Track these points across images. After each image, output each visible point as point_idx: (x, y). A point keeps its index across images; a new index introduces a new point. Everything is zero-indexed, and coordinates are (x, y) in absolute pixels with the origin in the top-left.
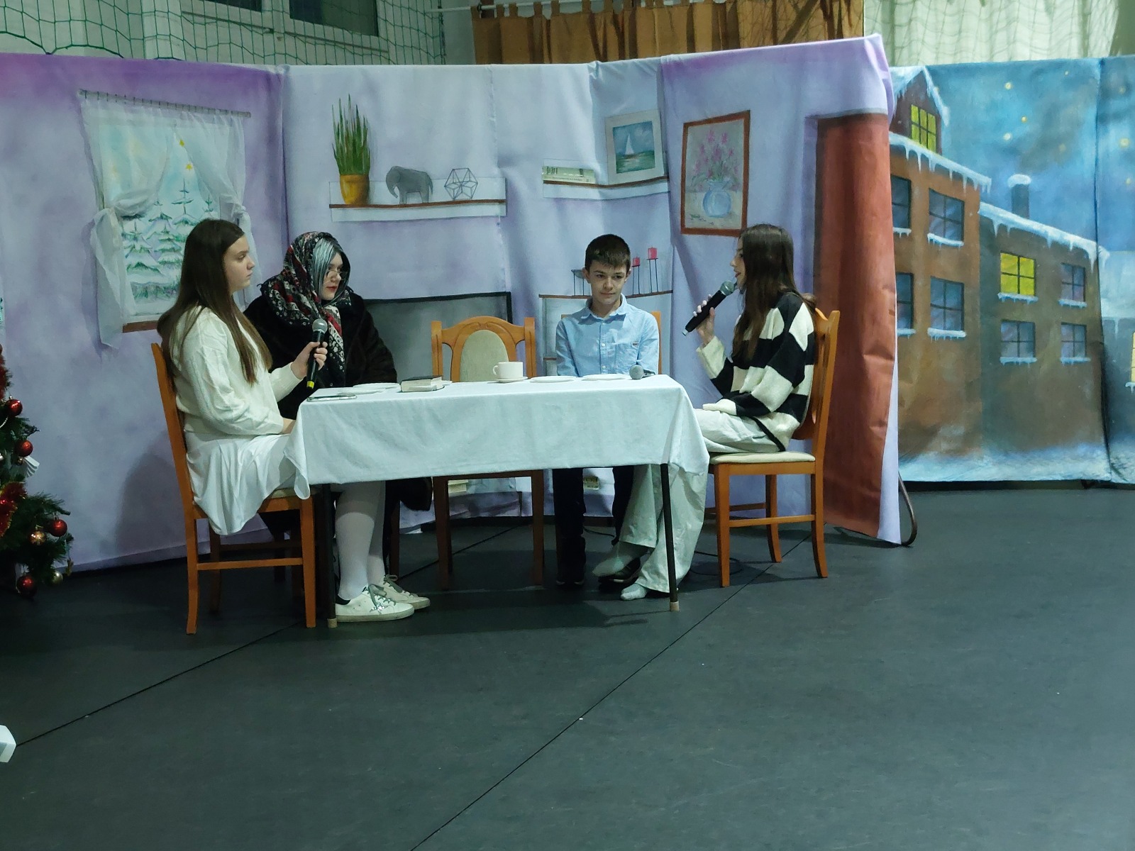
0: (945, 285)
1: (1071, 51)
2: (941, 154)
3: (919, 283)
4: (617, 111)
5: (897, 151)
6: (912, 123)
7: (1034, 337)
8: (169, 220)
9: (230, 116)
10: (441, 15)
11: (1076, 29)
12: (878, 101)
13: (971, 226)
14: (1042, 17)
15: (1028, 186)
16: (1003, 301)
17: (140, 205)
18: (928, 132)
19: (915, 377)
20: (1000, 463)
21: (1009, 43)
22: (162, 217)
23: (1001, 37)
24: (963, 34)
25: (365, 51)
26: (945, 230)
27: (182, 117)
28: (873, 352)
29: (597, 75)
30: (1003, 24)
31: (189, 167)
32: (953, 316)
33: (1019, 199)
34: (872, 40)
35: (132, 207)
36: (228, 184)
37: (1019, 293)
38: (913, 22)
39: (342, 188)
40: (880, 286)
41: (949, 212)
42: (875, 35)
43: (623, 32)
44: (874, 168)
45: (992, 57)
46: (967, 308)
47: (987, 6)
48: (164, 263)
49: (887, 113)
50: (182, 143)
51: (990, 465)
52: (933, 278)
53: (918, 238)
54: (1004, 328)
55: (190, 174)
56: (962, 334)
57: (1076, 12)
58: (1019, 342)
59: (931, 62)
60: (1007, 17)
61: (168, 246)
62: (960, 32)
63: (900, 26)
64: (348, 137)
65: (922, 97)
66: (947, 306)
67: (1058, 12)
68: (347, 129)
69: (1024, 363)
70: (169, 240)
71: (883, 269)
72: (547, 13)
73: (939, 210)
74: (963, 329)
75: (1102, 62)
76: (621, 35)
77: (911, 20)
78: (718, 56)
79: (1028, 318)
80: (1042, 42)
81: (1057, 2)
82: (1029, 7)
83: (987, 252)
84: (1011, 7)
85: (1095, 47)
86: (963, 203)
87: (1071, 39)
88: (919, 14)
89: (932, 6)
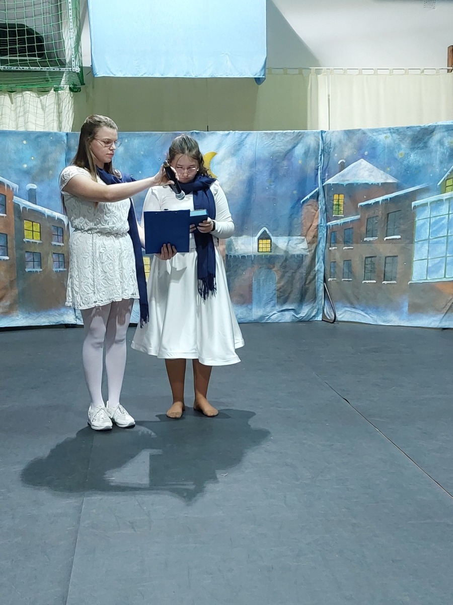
1: (53, 128)
7: (41, 259)
11: (56, 118)
13: (10, 207)
14: (40, 111)
15: (35, 189)
16: (26, 242)
20: (26, 318)
21: (25, 123)
23: (21, 119)
24: (3, 116)
30: (22, 114)
32: (3, 249)
33: (32, 196)
37: (33, 238)
45: (17, 129)
46: (9, 245)
47: (14, 104)
51: (22, 319)
54: (26, 255)
56: (7, 258)
57: (55, 110)
58: (34, 261)
60: (24, 111)
67: (47, 110)
69: (37, 272)
74: (7, 256)
75: (67, 134)
79: (38, 251)
80: (41, 122)
81: (47, 105)
82: (34, 106)
83: (17, 219)
84: (25, 106)
85: (65, 128)
86: (5, 196)
87: (53, 122)
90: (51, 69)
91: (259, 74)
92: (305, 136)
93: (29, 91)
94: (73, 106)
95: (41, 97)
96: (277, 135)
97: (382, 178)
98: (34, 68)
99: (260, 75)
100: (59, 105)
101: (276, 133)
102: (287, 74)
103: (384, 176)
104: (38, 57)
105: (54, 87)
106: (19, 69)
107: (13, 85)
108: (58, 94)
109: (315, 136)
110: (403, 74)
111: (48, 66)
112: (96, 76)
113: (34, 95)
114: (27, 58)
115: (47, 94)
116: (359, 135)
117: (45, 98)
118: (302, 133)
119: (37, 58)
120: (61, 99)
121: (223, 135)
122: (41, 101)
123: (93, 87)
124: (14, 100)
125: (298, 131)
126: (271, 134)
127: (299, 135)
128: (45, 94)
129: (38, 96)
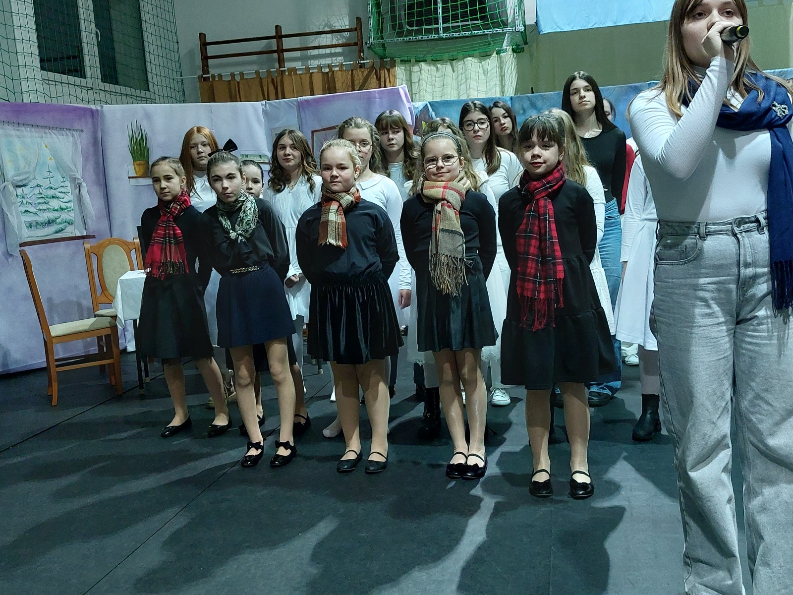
1: (496, 93)
4: (277, 125)
8: (42, 187)
9: (72, 132)
10: (182, 80)
11: (498, 83)
14: (482, 77)
17: (25, 179)
21: (467, 90)
22: (37, 186)
23: (463, 87)
24: (445, 86)
25: (143, 99)
27: (45, 133)
29: (266, 107)
30: (464, 81)
31: (51, 159)
34: (403, 88)
35: (21, 181)
36: (73, 168)
39: (135, 168)
42: (404, 85)
43: (277, 87)
45: (459, 97)
47: (456, 72)
48: (40, 210)
50: (46, 147)
55: (52, 163)
57: (498, 74)
59: (431, 100)
60: (466, 77)
61: (42, 201)
62: (443, 86)
63: (415, 83)
64: (136, 141)
67: (489, 75)
68: (136, 137)
70: (42, 197)
72: (238, 78)
75: (511, 98)
76: (276, 89)
77: (419, 80)
78: (325, 97)
80: (483, 88)
81: (489, 69)
82: (475, 72)
84: (467, 72)
85: (507, 92)
87: (496, 87)
88: (423, 77)
89: (429, 73)
90: (494, 31)
93: (470, 57)
94: (516, 67)
95: (483, 63)
98: (476, 32)
100: (501, 68)
104: (481, 20)
105: (496, 50)
106: (461, 35)
107: (455, 53)
108: (501, 57)
111: (491, 28)
112: (541, 33)
113: (475, 60)
114: (470, 23)
115: (489, 59)
117: (487, 64)
119: (480, 22)
120: (503, 62)
122: (482, 66)
123: (538, 45)
124: (455, 69)
128: (487, 59)
129: (479, 61)
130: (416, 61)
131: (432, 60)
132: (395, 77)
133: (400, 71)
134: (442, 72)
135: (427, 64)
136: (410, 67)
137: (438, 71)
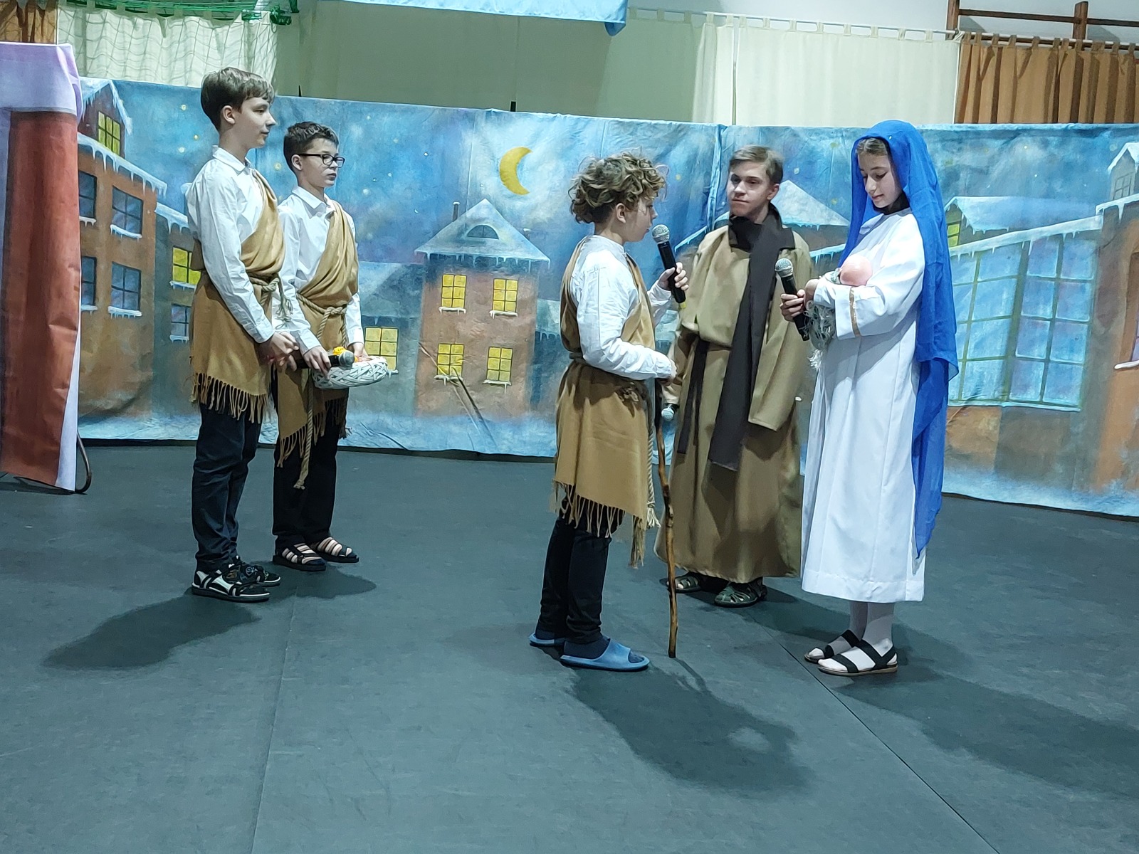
0: (125, 269)
2: (124, 158)
3: (102, 267)
5: (84, 151)
6: (100, 128)
12: (68, 103)
13: (148, 222)
14: (215, 54)
16: (174, 287)
18: (113, 137)
19: (95, 348)
20: (166, 424)
21: (186, 72)
23: (179, 65)
24: (147, 56)
26: (125, 224)
28: (59, 322)
30: (181, 55)
32: (132, 297)
34: (64, 49)
37: (188, 282)
38: (103, 39)
40: (67, 265)
41: (129, 209)
42: (67, 44)
44: (63, 160)
45: (171, 80)
46: (143, 291)
47: (168, 38)
49: (76, 114)
51: (157, 425)
52: (113, 262)
53: (102, 227)
54: (173, 311)
56: (138, 314)
57: (243, 54)
59: (118, 77)
60: (185, 50)
62: (145, 53)
63: (91, 41)
65: (108, 106)
66: (126, 289)
67: (227, 52)
71: (69, 251)
73: (121, 206)
74: (139, 310)
77: (101, 37)
81: (228, 43)
82: (203, 44)
83: (162, 245)
84: (187, 41)
86: (142, 201)
88: (108, 35)
89: (119, 29)
91: (614, 17)
92: (689, 133)
93: (196, 16)
95: (218, 30)
96: (640, 128)
97: (822, 217)
99: (616, 19)
100: (249, 44)
101: (639, 124)
102: (663, 20)
103: (825, 214)
105: (243, 13)
108: (250, 26)
109: (708, 134)
110: (869, 36)
113: (204, 23)
115: (229, 25)
116: (786, 137)
117: (225, 32)
118: (685, 126)
120: (253, 35)
121: (543, 120)
122: (217, 35)
123: (314, 18)
124: (168, 30)
125: (679, 123)
126: (630, 124)
127: (678, 130)
128: (226, 25)
129: (212, 26)
130: (98, 6)
131: (127, 10)
132: (55, 27)
133: (64, 18)
134: (143, 32)
135: (115, 12)
136: (85, 12)
137: (137, 30)
